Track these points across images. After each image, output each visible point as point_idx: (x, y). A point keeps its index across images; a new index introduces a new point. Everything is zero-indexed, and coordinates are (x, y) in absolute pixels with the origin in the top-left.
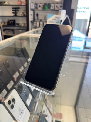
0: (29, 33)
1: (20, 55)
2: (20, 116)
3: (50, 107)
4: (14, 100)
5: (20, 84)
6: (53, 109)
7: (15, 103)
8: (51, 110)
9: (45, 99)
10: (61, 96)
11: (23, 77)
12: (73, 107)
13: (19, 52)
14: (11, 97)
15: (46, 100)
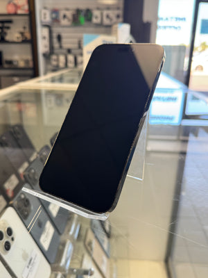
0: (39, 82)
1: (19, 133)
2: (27, 270)
3: (102, 261)
4: (10, 232)
5: (23, 196)
6: (111, 269)
7: (13, 239)
8: (104, 268)
9: (88, 240)
10: (127, 235)
11: (29, 180)
12: (163, 263)
13: (17, 128)
14: (4, 224)
15: (90, 244)
